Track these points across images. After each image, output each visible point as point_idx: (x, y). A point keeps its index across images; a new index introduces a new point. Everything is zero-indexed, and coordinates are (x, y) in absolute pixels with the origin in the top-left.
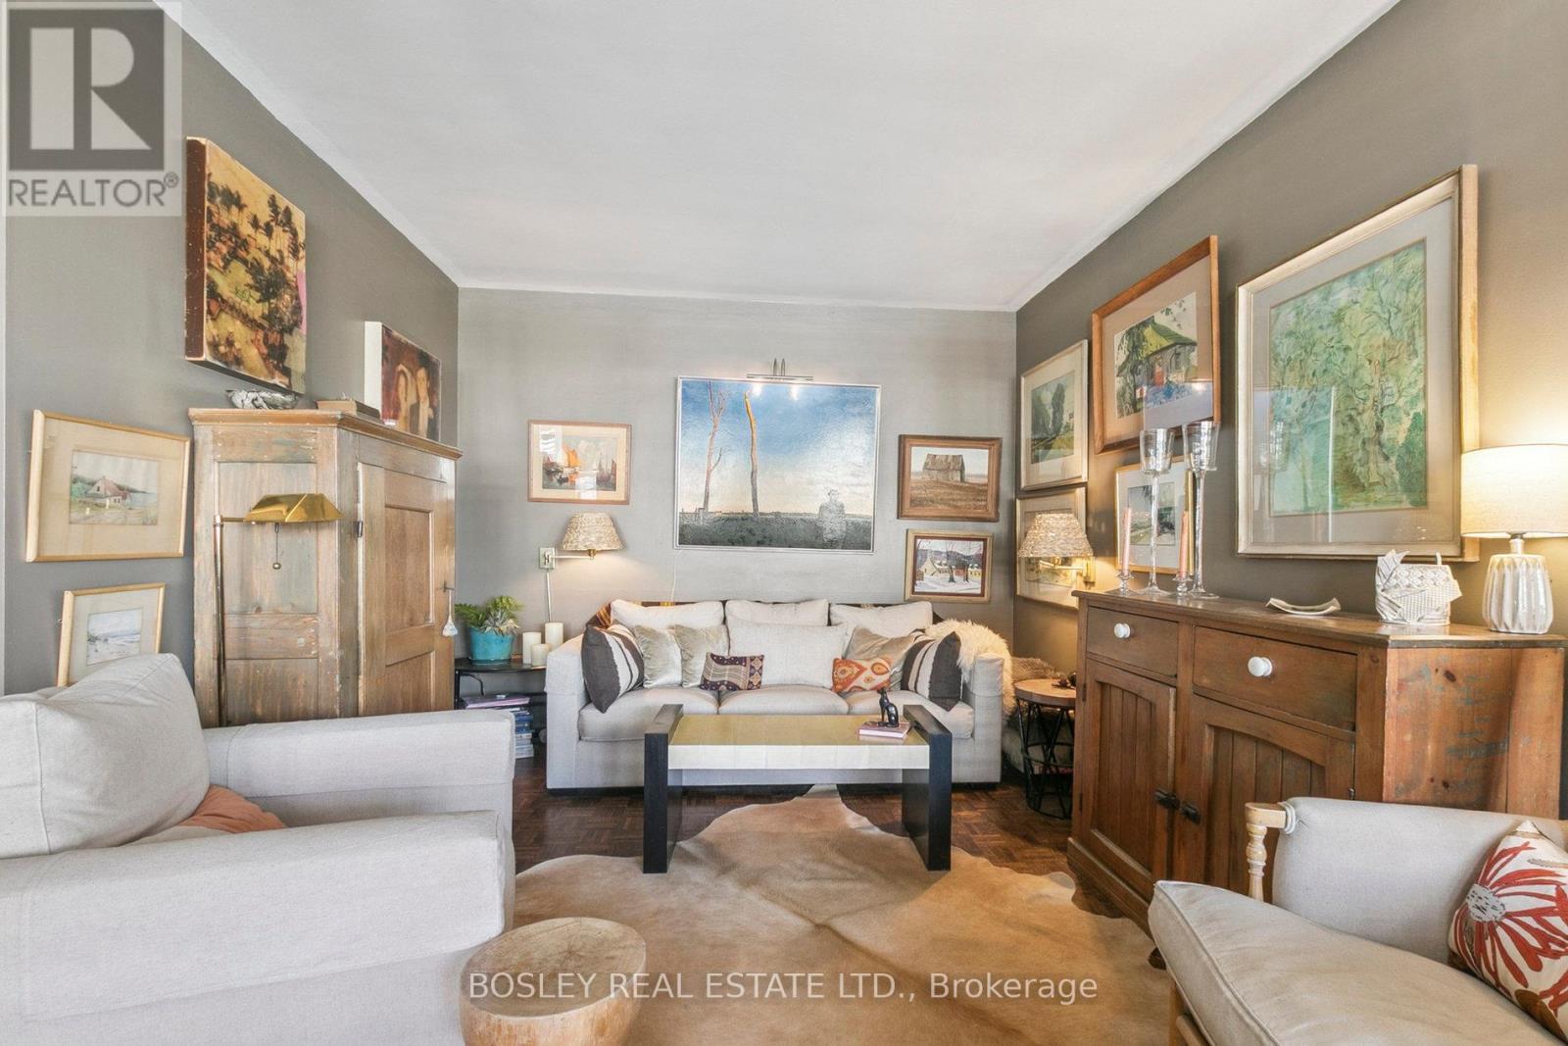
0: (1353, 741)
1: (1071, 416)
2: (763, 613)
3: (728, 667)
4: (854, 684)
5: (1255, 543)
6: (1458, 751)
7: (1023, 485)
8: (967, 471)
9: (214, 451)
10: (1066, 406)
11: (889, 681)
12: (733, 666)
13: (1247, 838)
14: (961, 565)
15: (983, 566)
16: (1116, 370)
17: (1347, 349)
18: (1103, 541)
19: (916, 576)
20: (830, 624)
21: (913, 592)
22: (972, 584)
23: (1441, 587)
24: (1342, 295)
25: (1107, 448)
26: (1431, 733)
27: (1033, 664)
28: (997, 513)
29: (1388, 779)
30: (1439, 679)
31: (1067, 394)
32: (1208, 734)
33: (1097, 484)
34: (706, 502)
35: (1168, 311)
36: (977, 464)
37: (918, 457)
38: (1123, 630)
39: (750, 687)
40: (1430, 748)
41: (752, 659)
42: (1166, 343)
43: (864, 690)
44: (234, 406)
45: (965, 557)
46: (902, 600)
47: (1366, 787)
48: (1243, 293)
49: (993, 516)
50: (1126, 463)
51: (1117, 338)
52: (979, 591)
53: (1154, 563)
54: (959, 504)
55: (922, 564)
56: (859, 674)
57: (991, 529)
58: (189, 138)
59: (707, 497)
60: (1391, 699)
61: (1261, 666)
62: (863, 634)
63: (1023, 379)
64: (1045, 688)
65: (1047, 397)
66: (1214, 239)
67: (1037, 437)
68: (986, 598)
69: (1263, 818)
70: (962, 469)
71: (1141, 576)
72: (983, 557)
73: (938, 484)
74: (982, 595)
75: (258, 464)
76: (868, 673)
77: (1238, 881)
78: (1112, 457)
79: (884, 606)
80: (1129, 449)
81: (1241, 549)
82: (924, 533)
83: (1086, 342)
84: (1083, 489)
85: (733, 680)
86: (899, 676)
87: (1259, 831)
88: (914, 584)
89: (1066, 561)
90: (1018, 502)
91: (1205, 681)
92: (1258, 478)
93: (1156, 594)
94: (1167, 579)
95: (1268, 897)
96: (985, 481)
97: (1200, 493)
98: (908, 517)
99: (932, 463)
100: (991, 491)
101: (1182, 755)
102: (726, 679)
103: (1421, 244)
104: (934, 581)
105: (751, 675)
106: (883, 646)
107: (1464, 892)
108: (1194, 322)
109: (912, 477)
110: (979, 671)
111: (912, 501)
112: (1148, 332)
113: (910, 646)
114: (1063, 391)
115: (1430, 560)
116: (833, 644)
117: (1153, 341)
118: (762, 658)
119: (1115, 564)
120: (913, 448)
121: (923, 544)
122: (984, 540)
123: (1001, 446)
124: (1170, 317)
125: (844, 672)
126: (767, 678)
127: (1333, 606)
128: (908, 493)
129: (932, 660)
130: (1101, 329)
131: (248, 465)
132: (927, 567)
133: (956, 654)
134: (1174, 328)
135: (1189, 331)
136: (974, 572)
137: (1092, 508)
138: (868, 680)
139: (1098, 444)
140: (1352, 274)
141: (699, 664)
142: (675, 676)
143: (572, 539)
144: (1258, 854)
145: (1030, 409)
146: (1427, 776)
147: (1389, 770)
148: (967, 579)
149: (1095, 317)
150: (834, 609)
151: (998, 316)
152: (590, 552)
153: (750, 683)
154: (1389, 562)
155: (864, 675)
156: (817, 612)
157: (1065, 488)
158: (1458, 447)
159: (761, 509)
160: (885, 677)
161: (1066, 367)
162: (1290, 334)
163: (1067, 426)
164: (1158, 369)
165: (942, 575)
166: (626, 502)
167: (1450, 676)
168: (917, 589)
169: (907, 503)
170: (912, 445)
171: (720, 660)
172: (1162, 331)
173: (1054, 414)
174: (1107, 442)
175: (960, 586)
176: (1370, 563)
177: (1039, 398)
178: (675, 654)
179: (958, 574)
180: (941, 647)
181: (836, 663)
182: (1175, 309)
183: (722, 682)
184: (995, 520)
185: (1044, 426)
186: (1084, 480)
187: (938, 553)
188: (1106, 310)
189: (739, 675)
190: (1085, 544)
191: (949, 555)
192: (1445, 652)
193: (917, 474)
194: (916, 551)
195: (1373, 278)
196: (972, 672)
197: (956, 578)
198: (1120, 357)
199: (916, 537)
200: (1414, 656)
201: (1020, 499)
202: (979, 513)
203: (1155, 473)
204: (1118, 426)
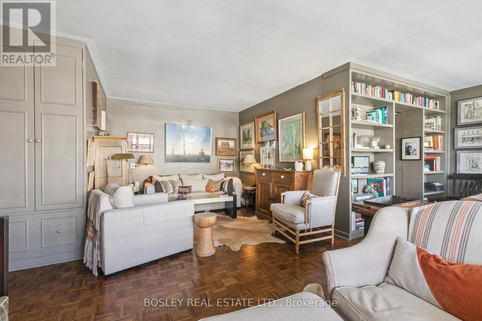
0: (292, 184)
1: (251, 136)
2: (189, 177)
3: (184, 188)
4: (211, 190)
5: (282, 160)
6: (302, 184)
7: (241, 148)
8: (230, 145)
9: (98, 145)
10: (250, 134)
11: (218, 189)
12: (185, 188)
13: (281, 197)
14: (229, 165)
15: (233, 166)
16: (260, 129)
17: (292, 132)
18: (258, 160)
19: (220, 168)
20: (203, 179)
21: (219, 171)
22: (231, 169)
23: (301, 165)
24: (292, 125)
25: (259, 143)
26: (300, 182)
27: (245, 185)
28: (236, 154)
29: (295, 188)
30: (300, 176)
31: (251, 131)
32: (276, 188)
33: (257, 149)
34: (173, 152)
35: (268, 121)
36: (232, 144)
37: (220, 142)
38: (264, 174)
39: (190, 192)
40: (299, 184)
41: (189, 186)
42: (268, 126)
43: (213, 191)
44: (99, 135)
45: (229, 164)
46: (217, 173)
47: (293, 189)
48: (279, 121)
49: (235, 155)
50: (262, 146)
51: (260, 123)
52: (232, 171)
53: (267, 163)
54: (228, 152)
55: (221, 165)
56: (212, 188)
57: (235, 158)
58: (93, 81)
59: (173, 151)
60: (295, 179)
61: (282, 177)
62: (210, 180)
63: (241, 127)
64: (249, 188)
65: (246, 131)
66: (275, 111)
67: (244, 139)
68: (234, 172)
69: (282, 194)
70: (229, 145)
71: (266, 166)
72: (233, 163)
73: (224, 148)
74: (233, 171)
75: (108, 147)
76: (214, 188)
77: (280, 202)
78: (259, 145)
79: (214, 174)
80: (263, 143)
81: (280, 161)
82: (221, 159)
83: (254, 122)
84: (254, 150)
85: (186, 191)
86: (220, 188)
87: (282, 196)
88: (219, 170)
89: (251, 164)
90: (240, 152)
91: (276, 180)
92: (282, 149)
93: (268, 168)
94: (270, 166)
95: (283, 203)
96: (233, 147)
97: (274, 152)
98: (218, 155)
99: (223, 144)
100: (235, 149)
101: (273, 191)
102: (184, 191)
103: (300, 120)
104: (223, 169)
105: (189, 190)
106: (216, 183)
107: (302, 198)
108: (272, 123)
109: (219, 147)
110: (236, 185)
111: (219, 152)
112: (265, 123)
113: (221, 182)
114: (249, 131)
115: (300, 162)
116: (205, 183)
117: (266, 125)
118: (191, 186)
119: (260, 164)
120: (219, 141)
121: (221, 161)
122: (233, 160)
123: (236, 140)
124: (269, 122)
125: (208, 188)
126: (192, 190)
127: (290, 169)
128: (218, 150)
129: (227, 184)
130: (257, 121)
131: (106, 147)
132: (222, 166)
133: (232, 182)
134: (269, 123)
135: (272, 125)
136: (231, 167)
137: (256, 154)
138: (214, 189)
139: (257, 142)
140: (293, 122)
141: (177, 189)
142: (172, 191)
143: (143, 161)
144: (282, 198)
145: (242, 132)
146: (299, 188)
147: (295, 187)
148: (230, 168)
149: (256, 118)
150: (204, 175)
151: (235, 113)
152: (146, 164)
153: (189, 191)
154: (296, 162)
155: (213, 188)
156: (200, 176)
157: (251, 150)
158: (303, 148)
159: (186, 154)
160: (217, 189)
161: (250, 126)
162: (286, 128)
163: (251, 137)
164: (267, 130)
165: (225, 168)
166: (153, 152)
167: (301, 176)
168: (220, 171)
169: (218, 152)
170: (218, 140)
171: (182, 187)
172: (268, 124)
173: (248, 135)
174: (258, 142)
175: (229, 170)
176: (294, 163)
177: (244, 132)
178: (171, 186)
179: (228, 167)
180: (229, 181)
181: (206, 187)
182: (269, 120)
183: (183, 192)
184: (235, 156)
185: (246, 137)
186: (254, 148)
187: (224, 163)
188: (258, 117)
189: (187, 190)
190: (255, 161)
191: (226, 163)
192: (301, 173)
193: (220, 146)
194: (220, 162)
195: (295, 123)
196: (235, 186)
197: (228, 168)
198: (260, 127)
199: (220, 160)
200: (298, 173)
201: (241, 151)
202: (232, 154)
203: (268, 149)
204: (260, 139)
